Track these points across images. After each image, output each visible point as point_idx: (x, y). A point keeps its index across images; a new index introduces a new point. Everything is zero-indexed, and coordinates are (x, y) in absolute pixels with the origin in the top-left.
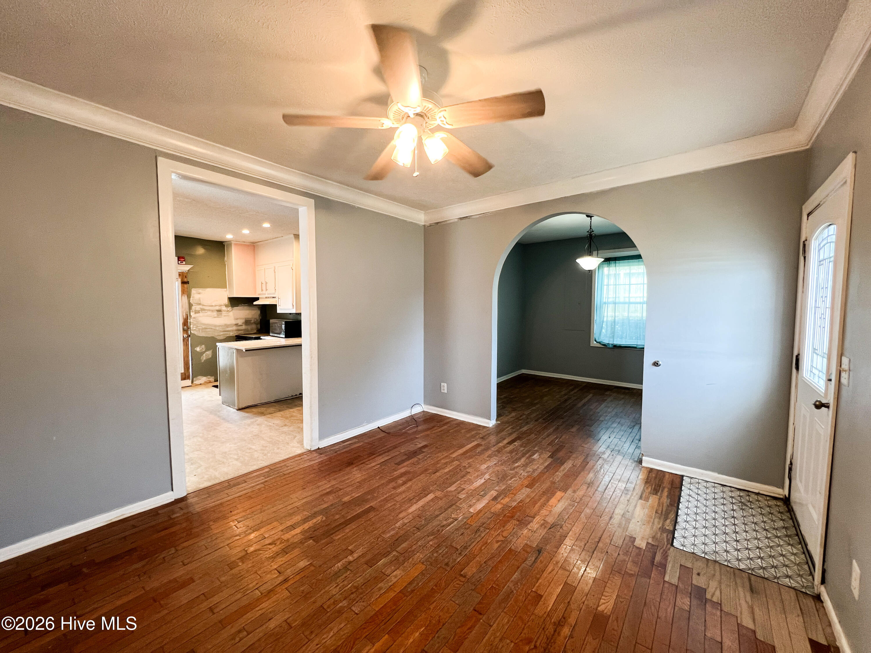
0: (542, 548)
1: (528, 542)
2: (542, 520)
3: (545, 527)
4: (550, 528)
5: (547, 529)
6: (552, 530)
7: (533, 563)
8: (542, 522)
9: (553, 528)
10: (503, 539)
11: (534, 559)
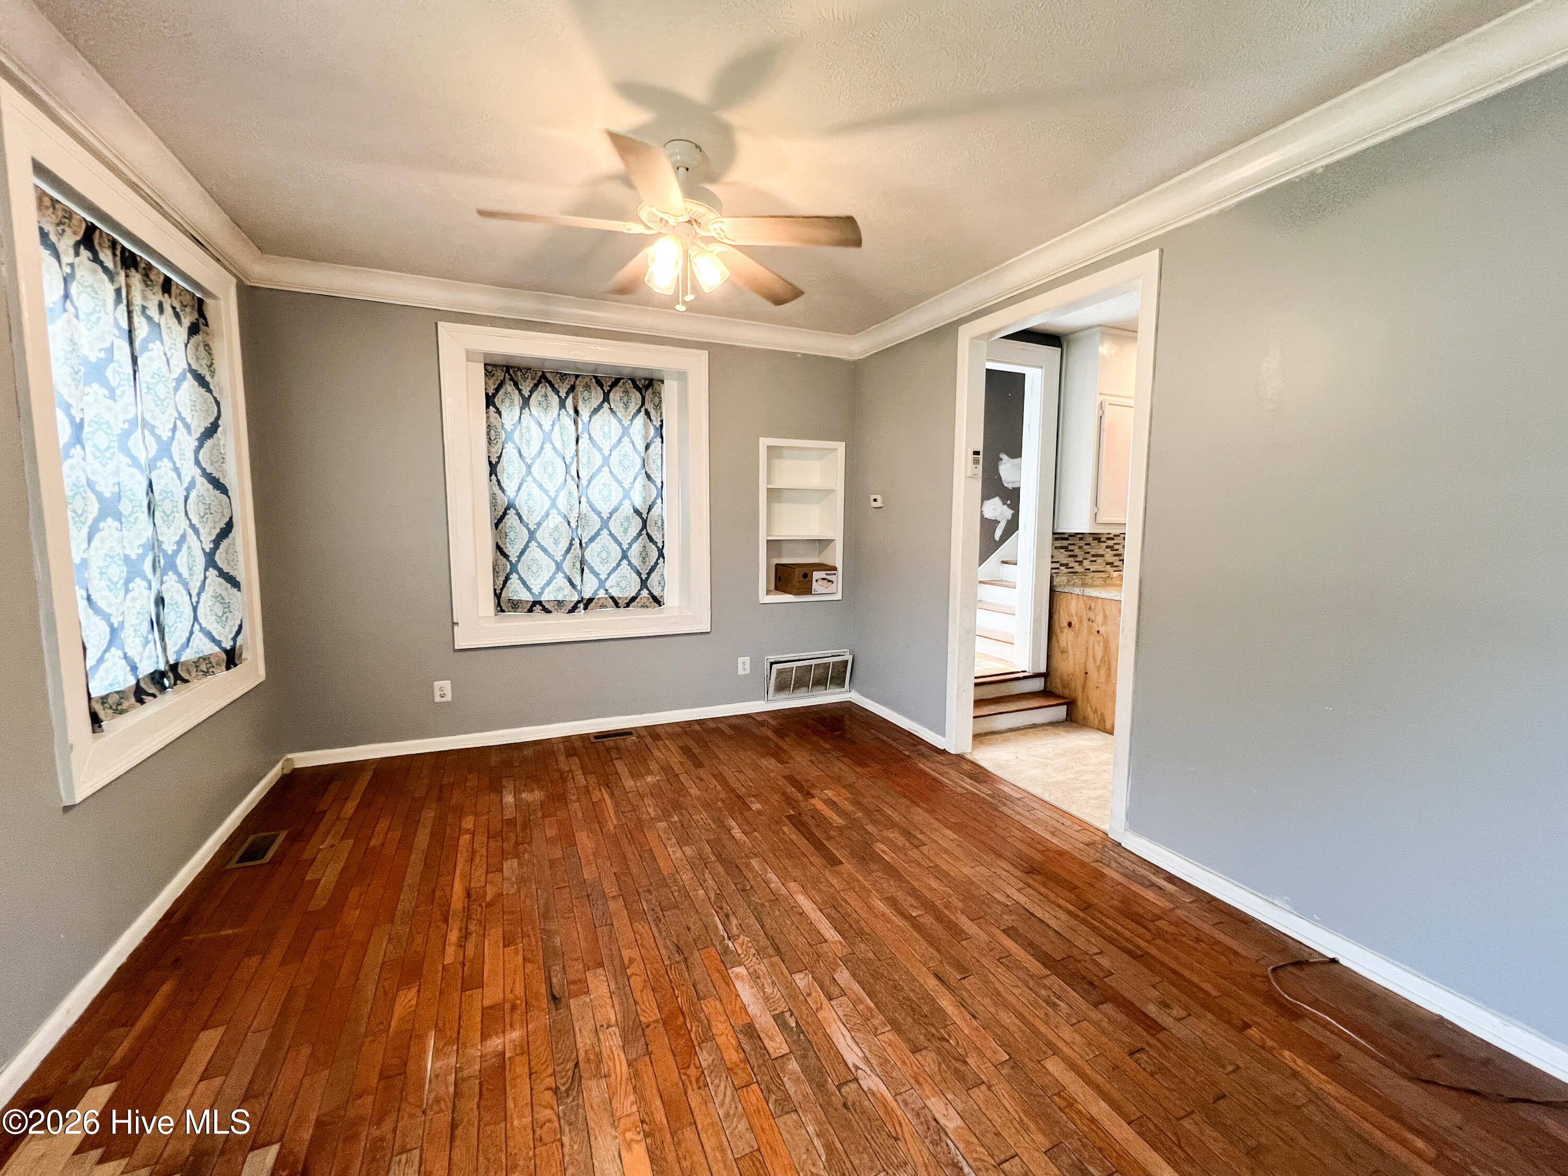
0: (556, 1010)
1: (588, 1000)
2: (609, 1070)
3: (588, 1061)
4: (577, 1065)
5: (580, 1058)
6: (571, 1065)
7: (549, 974)
8: (604, 1070)
9: (570, 1073)
10: (629, 972)
11: (554, 980)
